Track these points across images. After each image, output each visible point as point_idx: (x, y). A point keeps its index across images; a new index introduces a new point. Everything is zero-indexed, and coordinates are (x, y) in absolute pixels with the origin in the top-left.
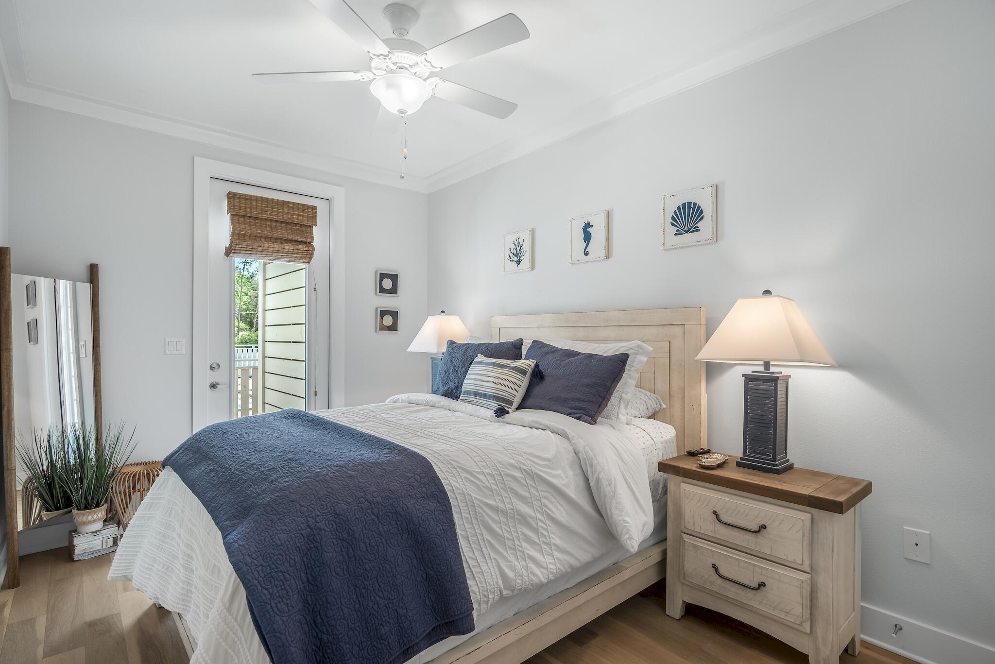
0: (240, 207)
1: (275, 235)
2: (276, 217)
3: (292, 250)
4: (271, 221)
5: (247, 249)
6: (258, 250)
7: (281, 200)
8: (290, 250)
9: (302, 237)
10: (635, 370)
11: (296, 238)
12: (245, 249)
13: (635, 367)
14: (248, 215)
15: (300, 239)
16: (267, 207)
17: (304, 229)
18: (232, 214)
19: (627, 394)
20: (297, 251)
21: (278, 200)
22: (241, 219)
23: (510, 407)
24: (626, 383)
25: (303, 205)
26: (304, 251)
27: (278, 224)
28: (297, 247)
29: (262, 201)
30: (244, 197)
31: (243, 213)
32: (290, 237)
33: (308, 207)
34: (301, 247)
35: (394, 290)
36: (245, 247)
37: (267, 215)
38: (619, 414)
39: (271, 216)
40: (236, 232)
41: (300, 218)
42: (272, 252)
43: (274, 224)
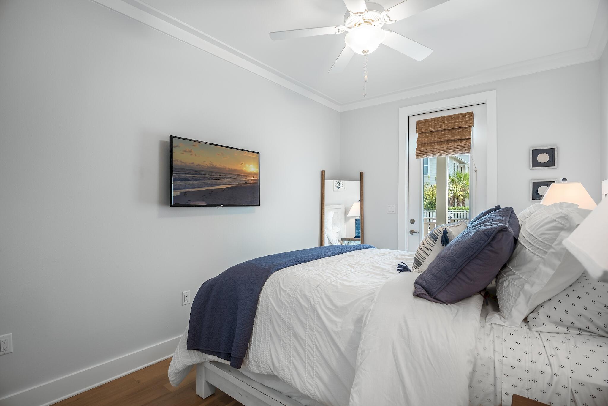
0: (422, 128)
1: (443, 139)
2: (443, 128)
3: (453, 147)
4: (442, 131)
5: (424, 152)
6: (430, 151)
7: (446, 116)
8: (452, 147)
9: (461, 136)
10: (553, 253)
11: (457, 138)
12: (423, 152)
13: (554, 248)
14: (426, 131)
15: (460, 138)
16: (438, 123)
17: (465, 130)
18: (419, 134)
19: (532, 285)
20: (457, 146)
21: (445, 116)
22: (424, 135)
23: (418, 267)
24: (535, 270)
25: (462, 114)
26: (462, 146)
27: (446, 132)
28: (457, 144)
29: (435, 121)
30: (424, 121)
31: (423, 131)
32: (453, 138)
33: (466, 114)
34: (460, 143)
35: (551, 163)
36: (423, 151)
37: (438, 128)
38: (513, 309)
39: (440, 128)
40: (419, 143)
41: (460, 123)
42: (440, 151)
43: (443, 132)
